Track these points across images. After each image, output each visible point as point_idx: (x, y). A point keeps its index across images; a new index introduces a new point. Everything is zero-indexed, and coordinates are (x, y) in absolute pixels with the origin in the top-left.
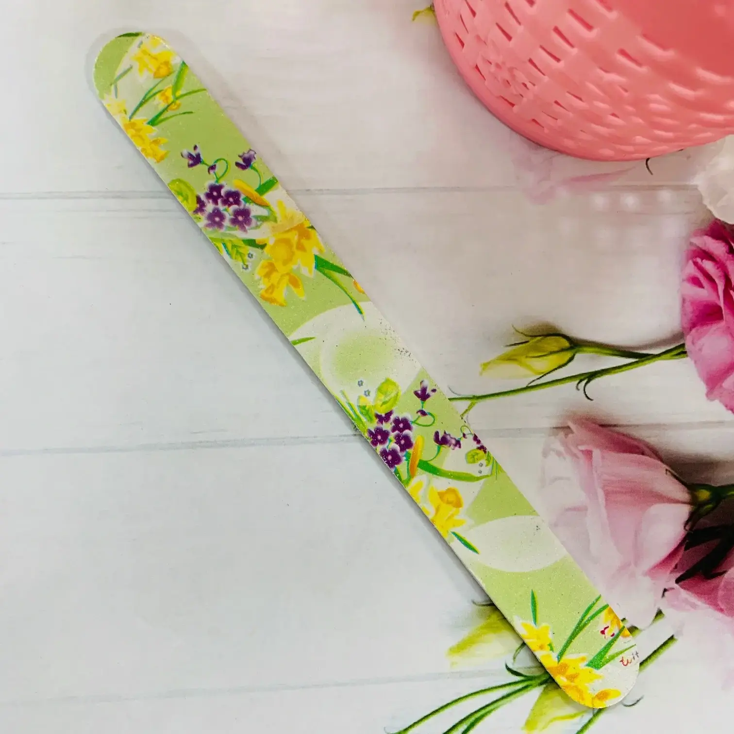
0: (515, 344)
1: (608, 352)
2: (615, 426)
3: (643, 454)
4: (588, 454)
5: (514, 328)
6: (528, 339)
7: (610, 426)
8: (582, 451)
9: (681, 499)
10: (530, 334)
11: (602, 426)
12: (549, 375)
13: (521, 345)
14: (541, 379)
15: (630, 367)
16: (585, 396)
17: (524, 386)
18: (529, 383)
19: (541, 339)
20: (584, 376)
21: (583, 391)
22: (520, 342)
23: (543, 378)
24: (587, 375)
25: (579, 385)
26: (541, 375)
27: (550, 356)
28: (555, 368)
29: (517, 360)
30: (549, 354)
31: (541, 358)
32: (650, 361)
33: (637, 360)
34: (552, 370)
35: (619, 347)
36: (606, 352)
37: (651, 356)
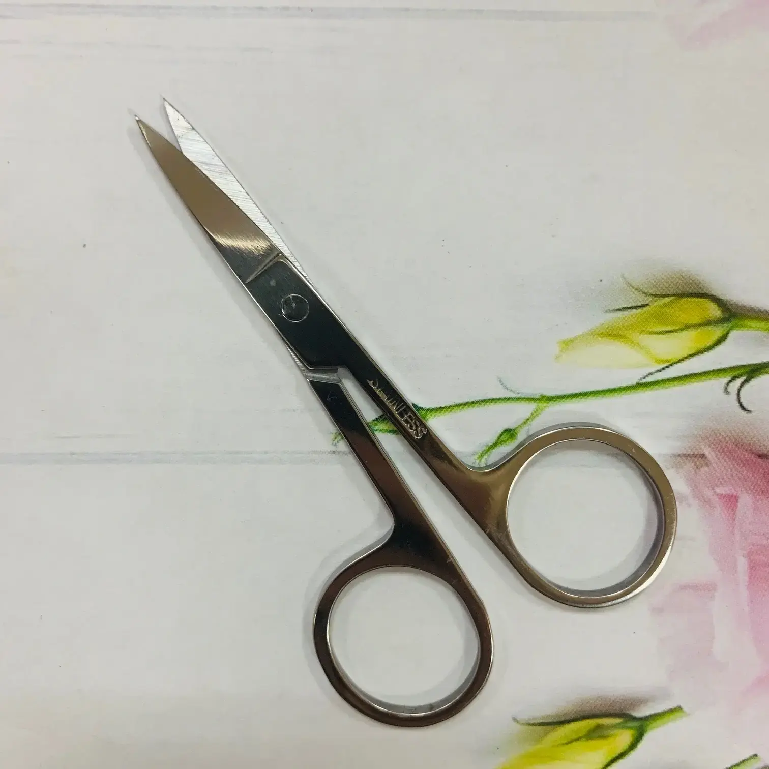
0: (624, 309)
4: (731, 501)
5: (625, 279)
6: (649, 300)
8: (722, 497)
10: (653, 291)
11: (760, 456)
12: (679, 365)
13: (634, 311)
14: (664, 372)
16: (738, 404)
17: (634, 382)
18: (642, 377)
19: (672, 302)
20: (742, 371)
21: (736, 396)
22: (633, 304)
23: (667, 370)
24: (748, 369)
25: (731, 384)
26: (665, 365)
27: (685, 333)
28: (690, 353)
29: (625, 337)
30: (682, 329)
31: (667, 335)
34: (686, 358)
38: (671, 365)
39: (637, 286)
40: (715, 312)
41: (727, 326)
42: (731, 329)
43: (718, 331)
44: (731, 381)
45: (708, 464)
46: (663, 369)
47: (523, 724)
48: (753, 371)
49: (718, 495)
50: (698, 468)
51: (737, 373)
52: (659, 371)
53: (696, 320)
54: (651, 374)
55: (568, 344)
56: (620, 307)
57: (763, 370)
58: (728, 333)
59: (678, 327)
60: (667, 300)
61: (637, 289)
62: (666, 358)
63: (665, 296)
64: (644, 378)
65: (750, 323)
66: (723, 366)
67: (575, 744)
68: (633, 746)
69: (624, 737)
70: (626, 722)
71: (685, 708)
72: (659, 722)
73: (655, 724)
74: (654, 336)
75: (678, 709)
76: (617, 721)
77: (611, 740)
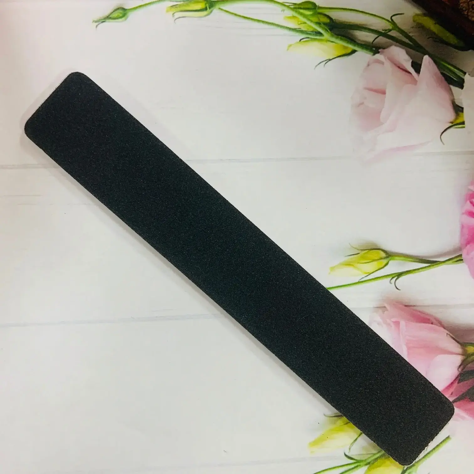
2: (414, 306)
3: (432, 323)
4: (397, 323)
5: (350, 245)
6: (359, 251)
7: (411, 306)
9: (456, 352)
10: (361, 248)
11: (406, 306)
12: (372, 274)
13: (354, 256)
15: (425, 269)
16: (395, 287)
17: (357, 281)
18: (360, 279)
19: (368, 252)
20: (395, 275)
21: (394, 284)
22: (354, 254)
23: (369, 276)
24: (397, 274)
25: (392, 280)
26: (367, 275)
27: (373, 263)
29: (353, 265)
32: (438, 265)
33: (430, 265)
34: (375, 271)
35: (418, 256)
36: (409, 259)
37: (439, 262)
38: (370, 274)
39: (355, 247)
40: (384, 255)
41: (388, 259)
42: (390, 260)
43: (385, 261)
44: (392, 279)
45: (387, 310)
46: (367, 276)
47: (328, 417)
48: (399, 275)
49: (393, 321)
50: (383, 312)
51: (394, 276)
52: (366, 277)
53: (376, 258)
54: (363, 278)
55: (333, 268)
56: (350, 254)
57: (403, 275)
58: (388, 262)
59: (371, 261)
60: (366, 251)
61: (355, 248)
62: (367, 272)
63: (365, 250)
65: (397, 258)
66: (388, 274)
74: (362, 264)
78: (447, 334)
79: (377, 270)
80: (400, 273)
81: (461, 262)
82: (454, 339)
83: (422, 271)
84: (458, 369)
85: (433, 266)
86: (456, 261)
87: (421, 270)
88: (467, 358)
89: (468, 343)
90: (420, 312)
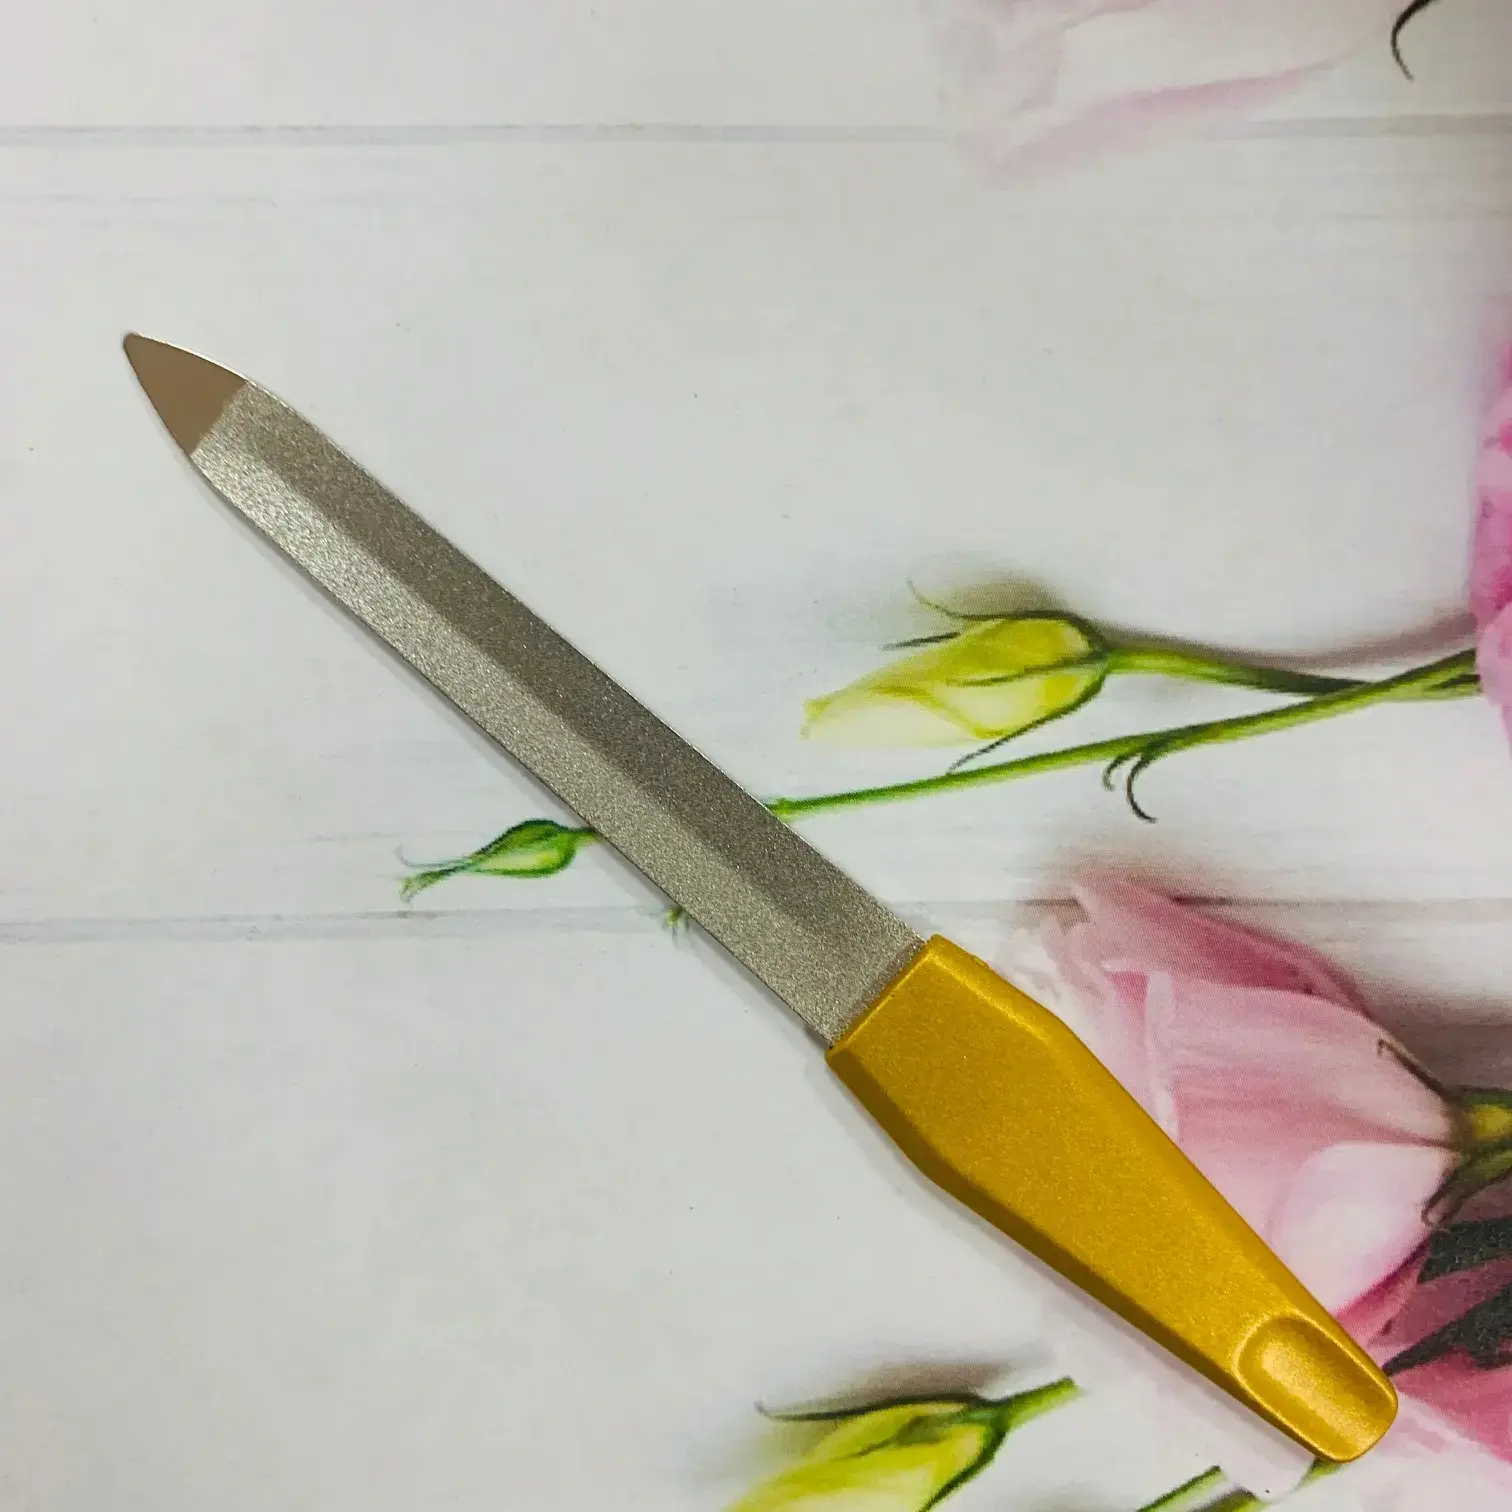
0: (915, 643)
1: (1214, 671)
2: (1222, 902)
3: (1308, 990)
4: (1133, 986)
5: (915, 592)
6: (959, 624)
7: (1205, 901)
8: (1115, 978)
9: (1420, 1132)
10: (965, 611)
11: (1180, 900)
12: (1019, 739)
13: (931, 645)
14: (992, 752)
15: (1284, 720)
16: (1130, 807)
17: (942, 772)
18: (956, 762)
19: (999, 628)
20: (1132, 746)
21: (1125, 793)
22: (931, 634)
23: (999, 749)
24: (1144, 744)
25: (1115, 772)
26: (998, 739)
27: (1026, 682)
28: (1038, 718)
29: (923, 693)
30: (1019, 676)
31: (995, 687)
32: (1351, 703)
33: (1309, 699)
34: (1030, 726)
35: (1251, 656)
36: (1206, 670)
37: (1355, 689)
38: (1006, 739)
39: (936, 601)
40: (1078, 644)
41: (1099, 667)
42: (1107, 671)
43: (1083, 678)
44: (1113, 766)
45: (1085, 918)
46: (992, 747)
47: (777, 1418)
48: (1153, 746)
49: (1111, 974)
50: (1066, 925)
51: (1125, 750)
52: (984, 751)
53: (1043, 659)
54: (970, 757)
56: (909, 639)
57: (1169, 745)
58: (1102, 679)
59: (1013, 672)
60: (992, 623)
61: (937, 607)
62: (998, 728)
63: (987, 618)
64: (959, 764)
65: (1139, 661)
66: (1098, 740)
67: (876, 1454)
68: (986, 1456)
69: (968, 1441)
70: (970, 1410)
71: (1078, 1382)
72: (1032, 1409)
73: (1023, 1414)
74: (971, 689)
75: (1066, 1383)
76: (952, 1408)
77: (942, 1446)
78: (1381, 1043)
79: (1041, 722)
80: (1159, 734)
81: (1471, 687)
82: (1412, 1069)
83: (1270, 729)
84: (1425, 1214)
85: (1327, 704)
86: (1444, 686)
87: (1264, 725)
88: (1470, 1164)
89: (1479, 1090)
90: (1250, 931)
